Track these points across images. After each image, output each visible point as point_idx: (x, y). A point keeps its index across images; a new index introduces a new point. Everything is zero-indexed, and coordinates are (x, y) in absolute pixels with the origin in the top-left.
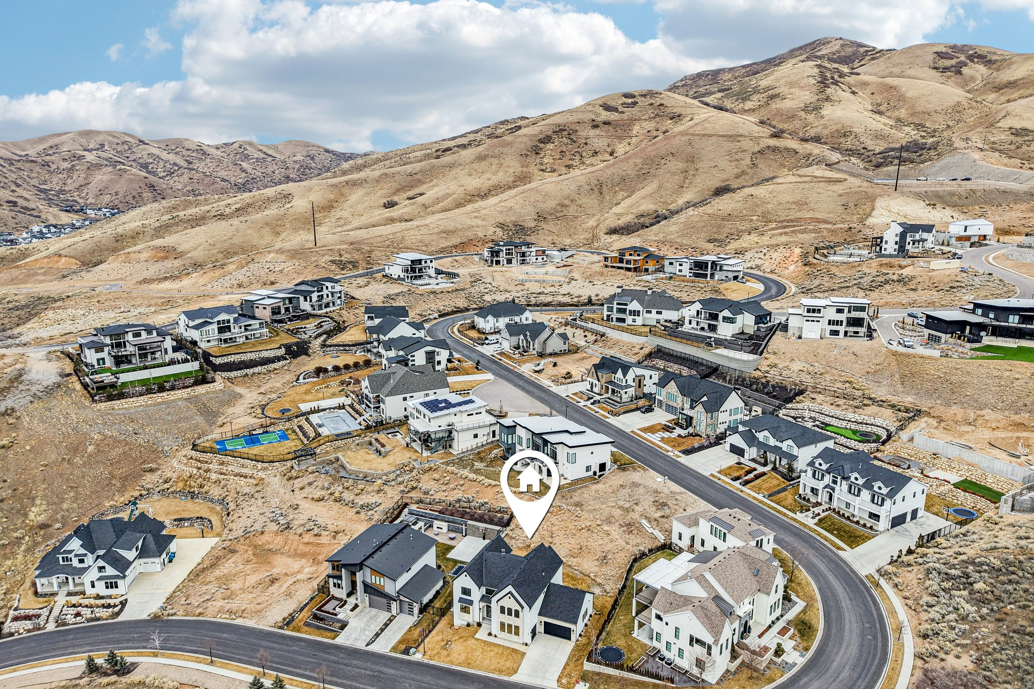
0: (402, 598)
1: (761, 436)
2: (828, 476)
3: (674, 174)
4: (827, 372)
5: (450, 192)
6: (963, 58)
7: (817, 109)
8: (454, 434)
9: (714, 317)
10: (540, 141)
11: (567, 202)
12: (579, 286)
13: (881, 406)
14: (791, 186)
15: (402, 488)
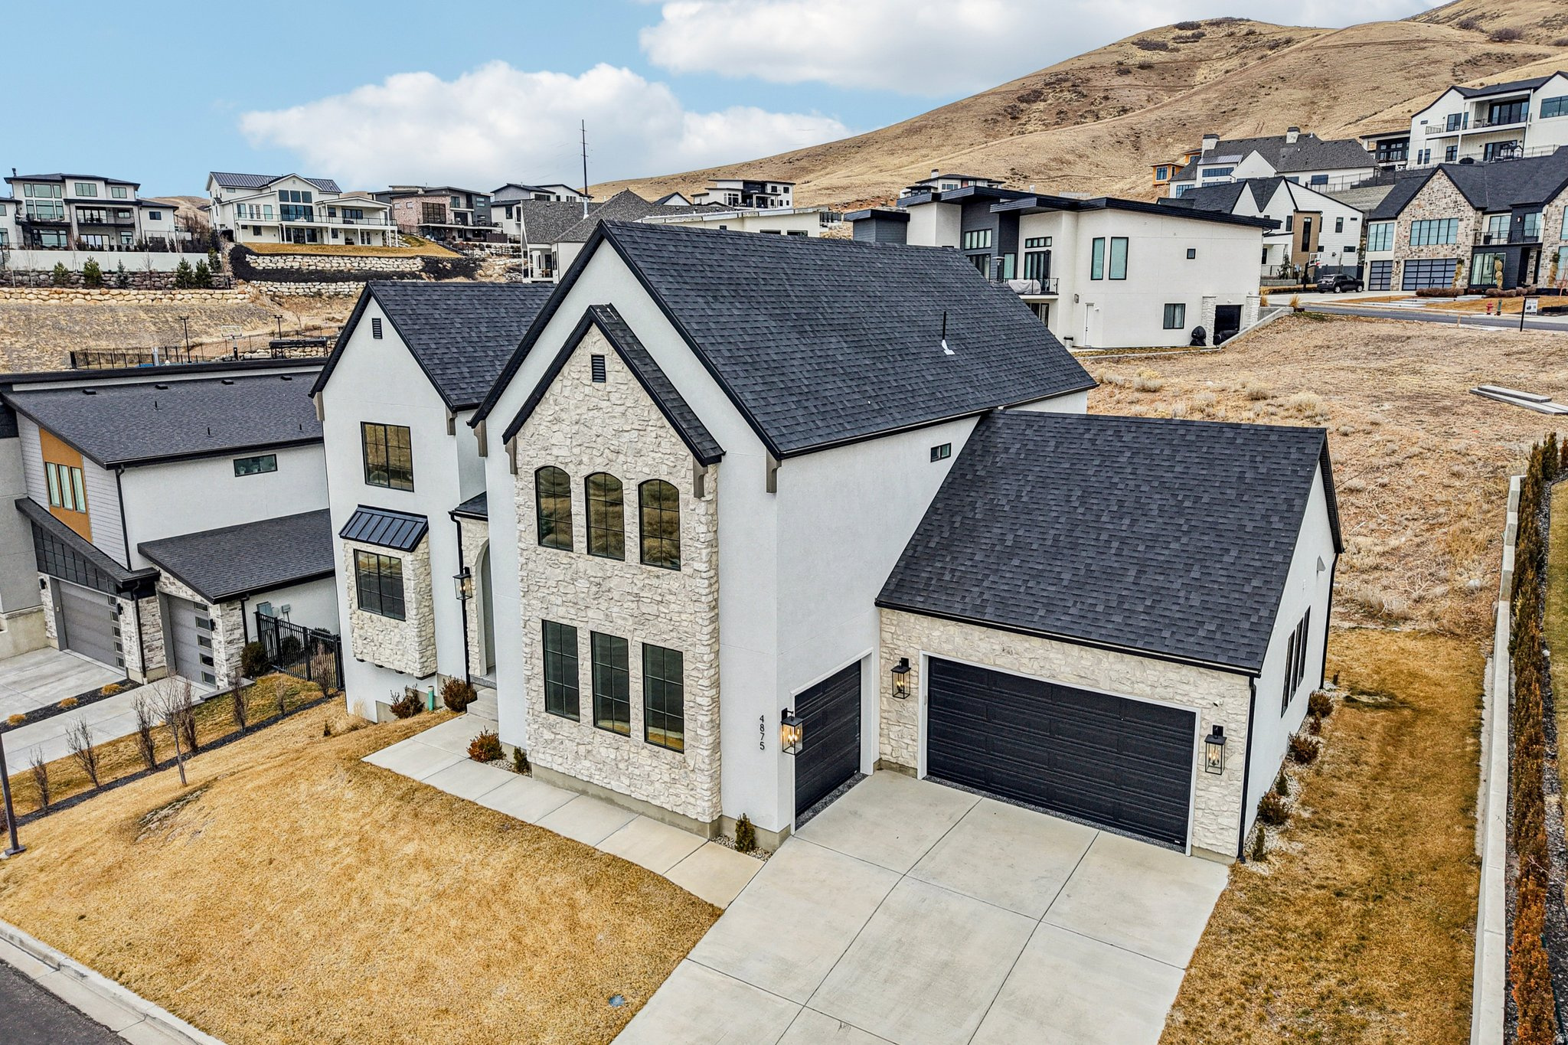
0: (166, 581)
10: (1021, 99)
11: (1069, 157)
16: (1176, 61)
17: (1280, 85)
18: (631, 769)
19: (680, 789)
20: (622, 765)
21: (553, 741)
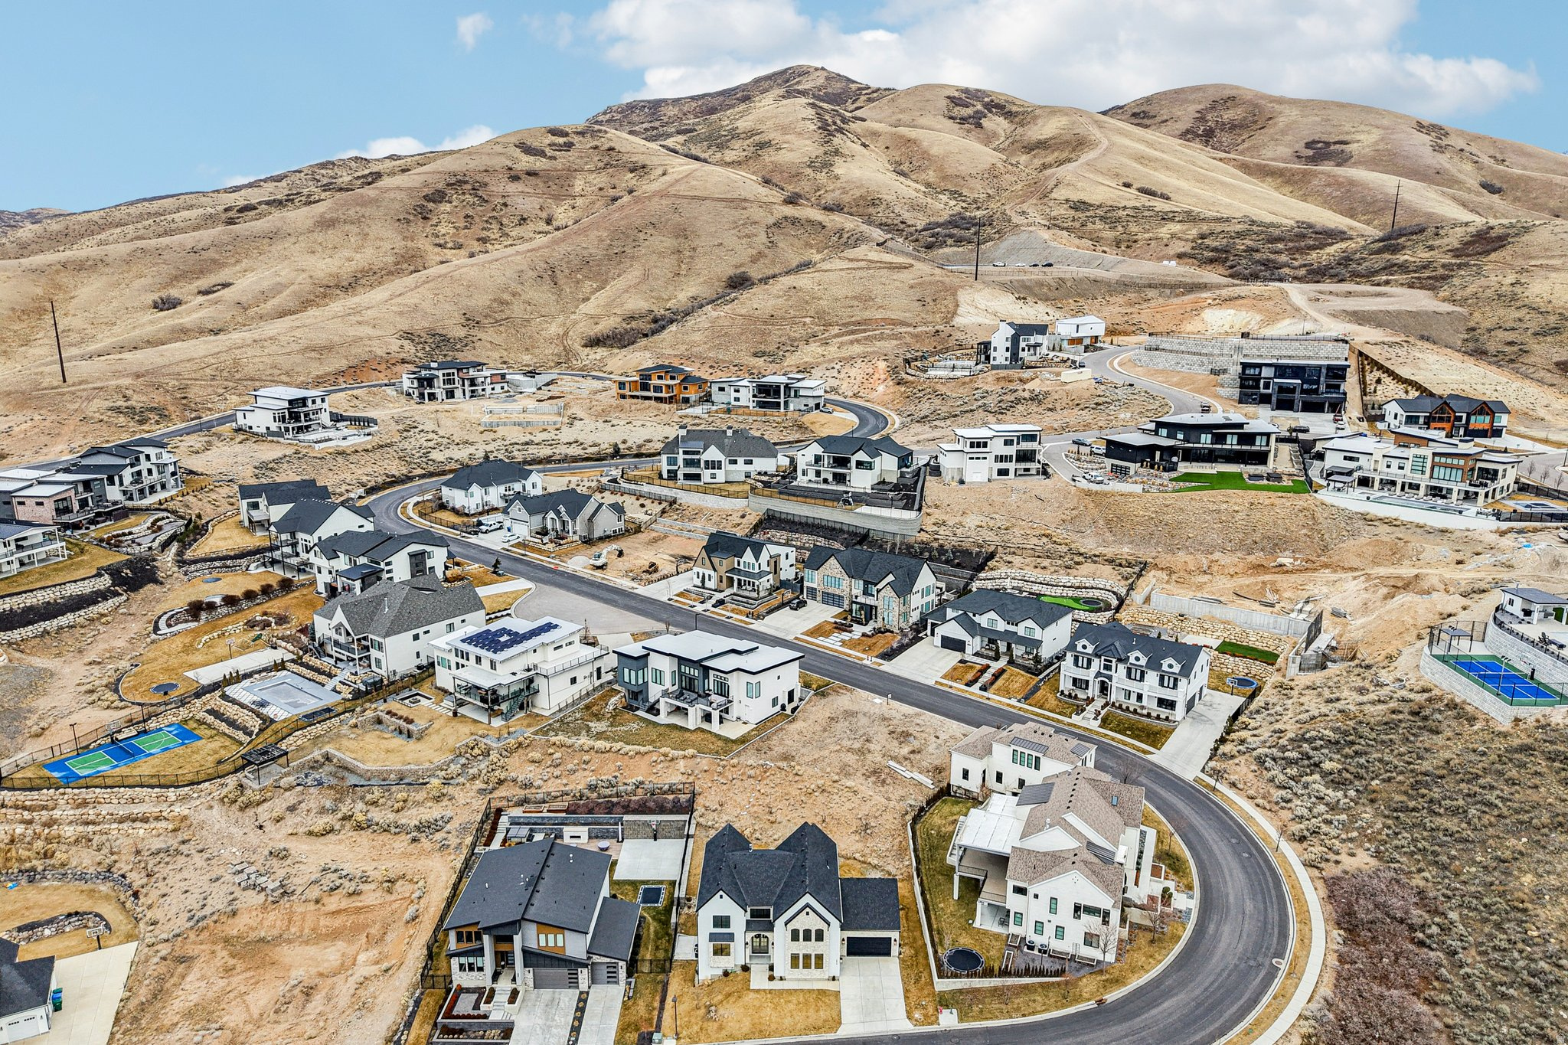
0: (596, 959)
1: (983, 620)
2: (1097, 660)
3: (661, 255)
4: (1013, 526)
5: (283, 280)
6: (979, 107)
7: (827, 165)
8: (540, 683)
9: (842, 462)
10: (427, 198)
11: (506, 297)
12: (589, 428)
13: (1095, 562)
14: (843, 273)
15: (479, 784)
16: (555, 170)
17: (653, 231)
18: (811, 974)
19: (823, 974)
21: (793, 973)
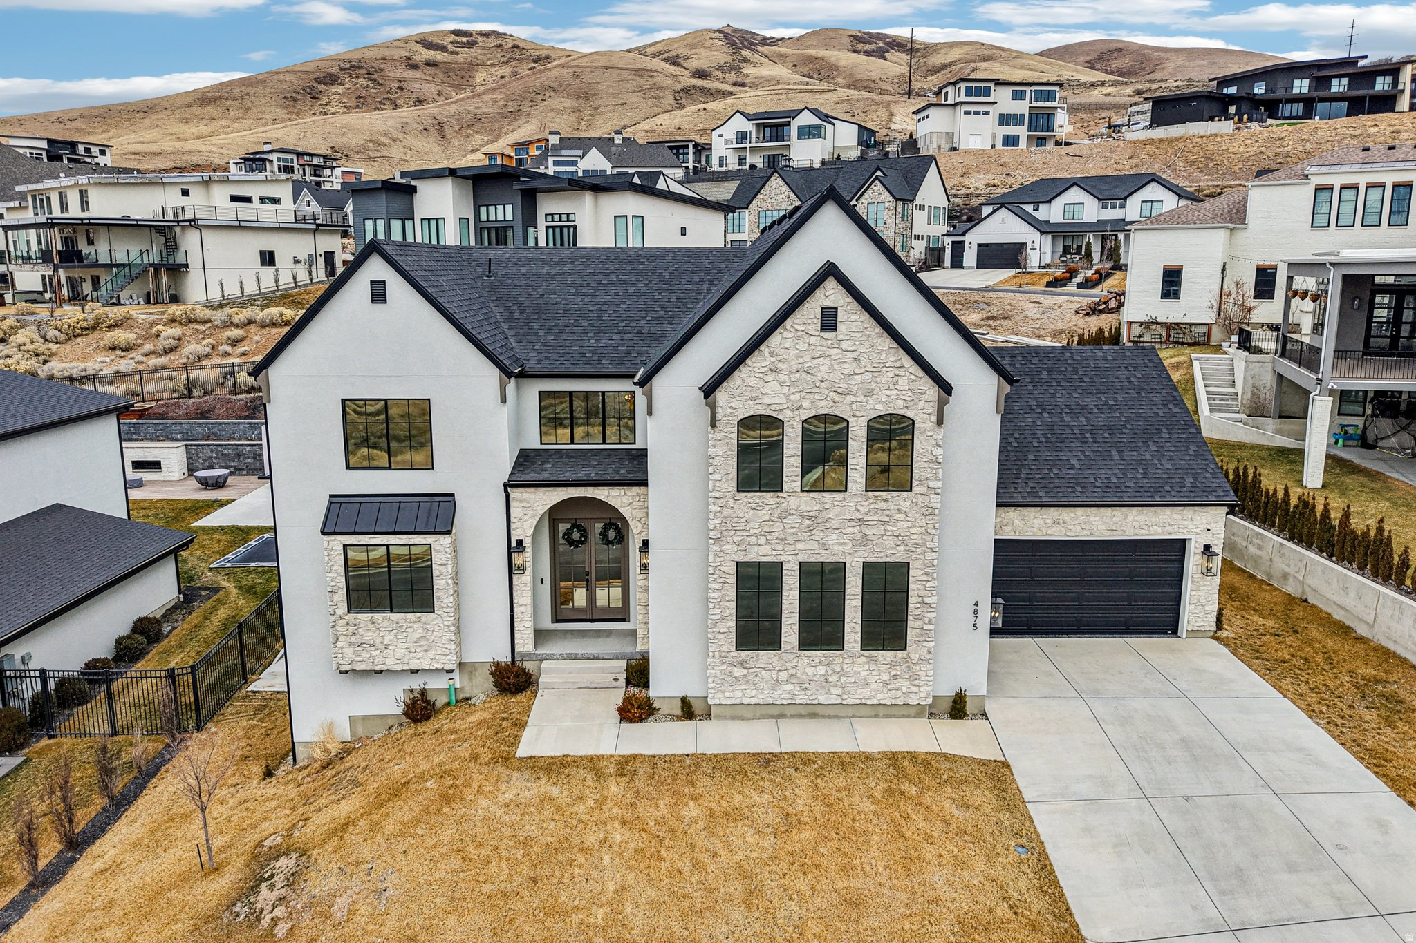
3: (559, 112)
6: (881, 44)
8: (190, 242)
10: (317, 80)
11: (384, 140)
16: (456, 63)
17: (552, 94)
18: (843, 679)
19: (903, 684)
20: (833, 679)
21: (745, 676)
